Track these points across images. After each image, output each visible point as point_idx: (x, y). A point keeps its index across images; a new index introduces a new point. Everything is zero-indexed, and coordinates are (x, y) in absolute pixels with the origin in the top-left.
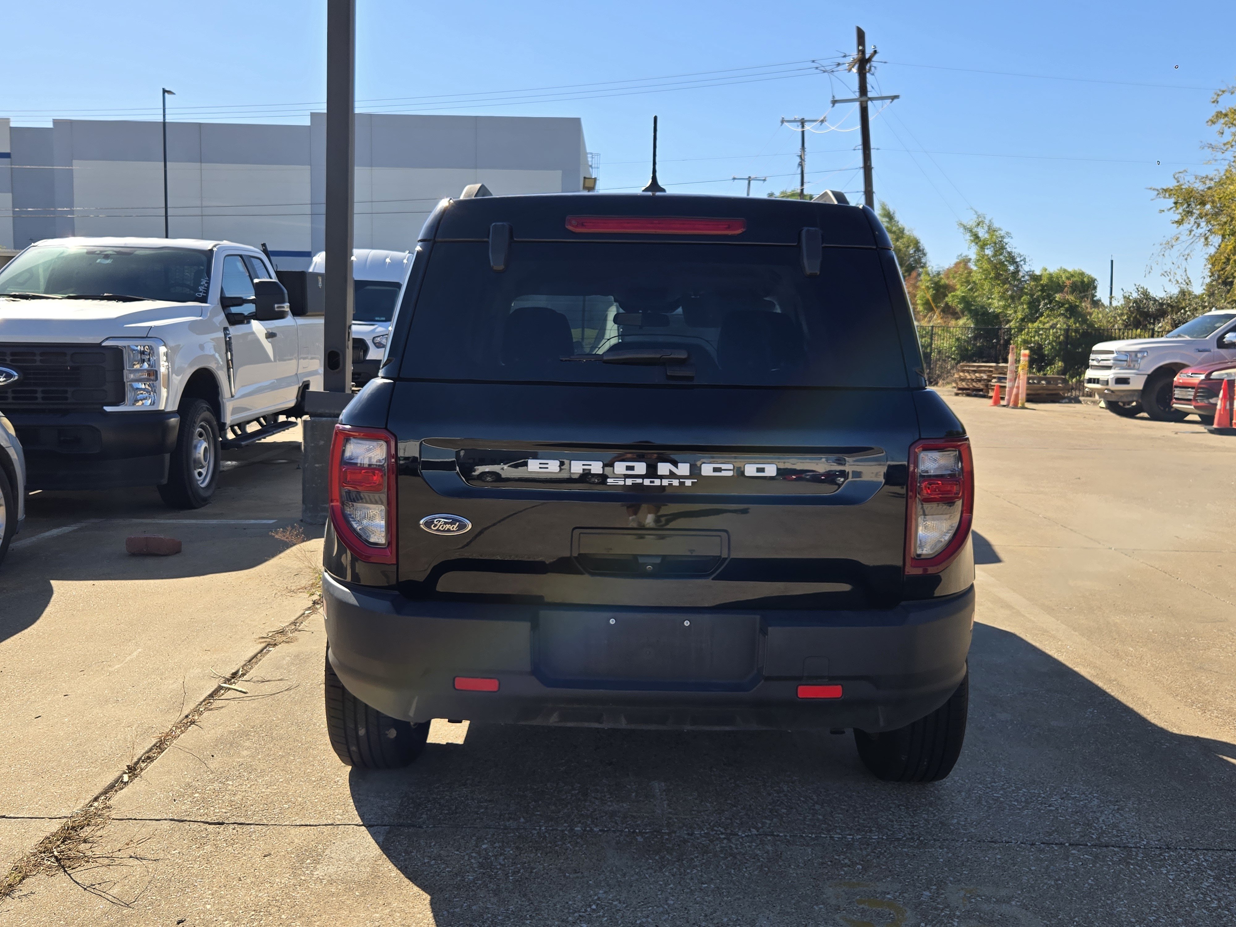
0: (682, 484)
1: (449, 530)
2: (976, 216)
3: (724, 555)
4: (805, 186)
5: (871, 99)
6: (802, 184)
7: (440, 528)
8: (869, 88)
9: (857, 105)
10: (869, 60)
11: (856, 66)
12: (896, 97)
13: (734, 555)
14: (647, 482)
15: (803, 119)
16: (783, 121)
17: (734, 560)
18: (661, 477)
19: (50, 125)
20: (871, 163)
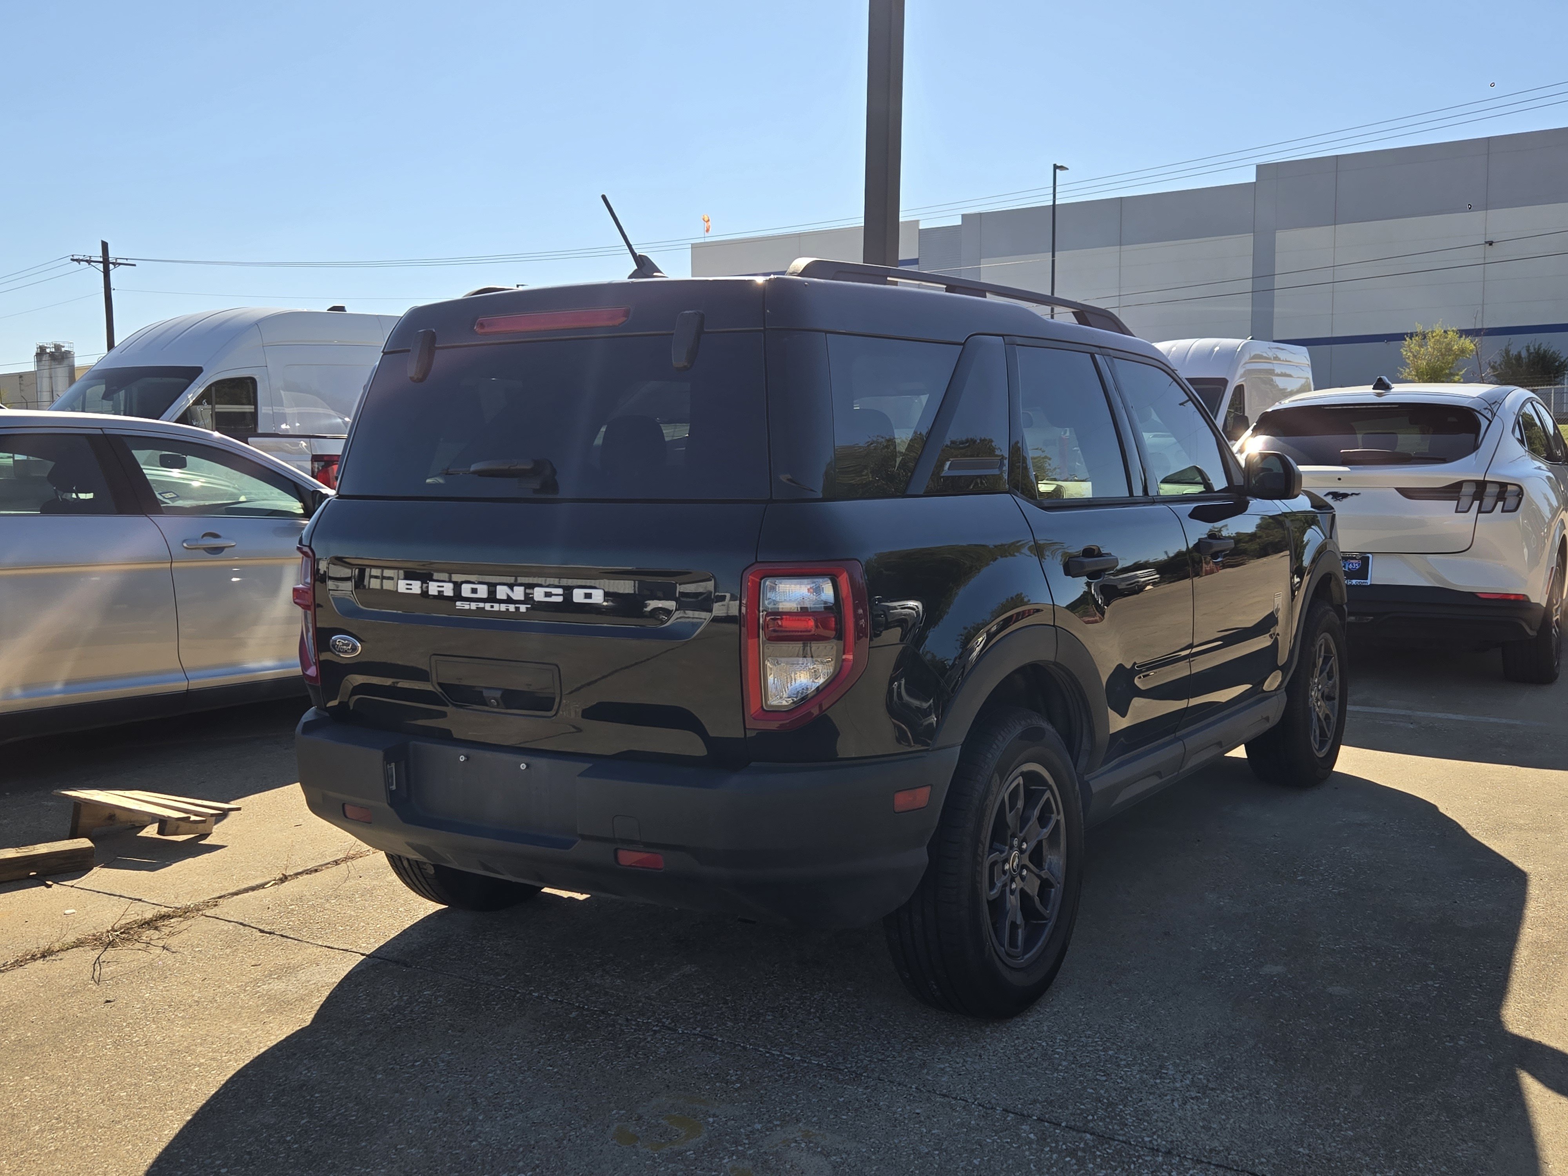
1: (346, 652)
7: (341, 649)
18: (500, 602)
19: (958, 222)
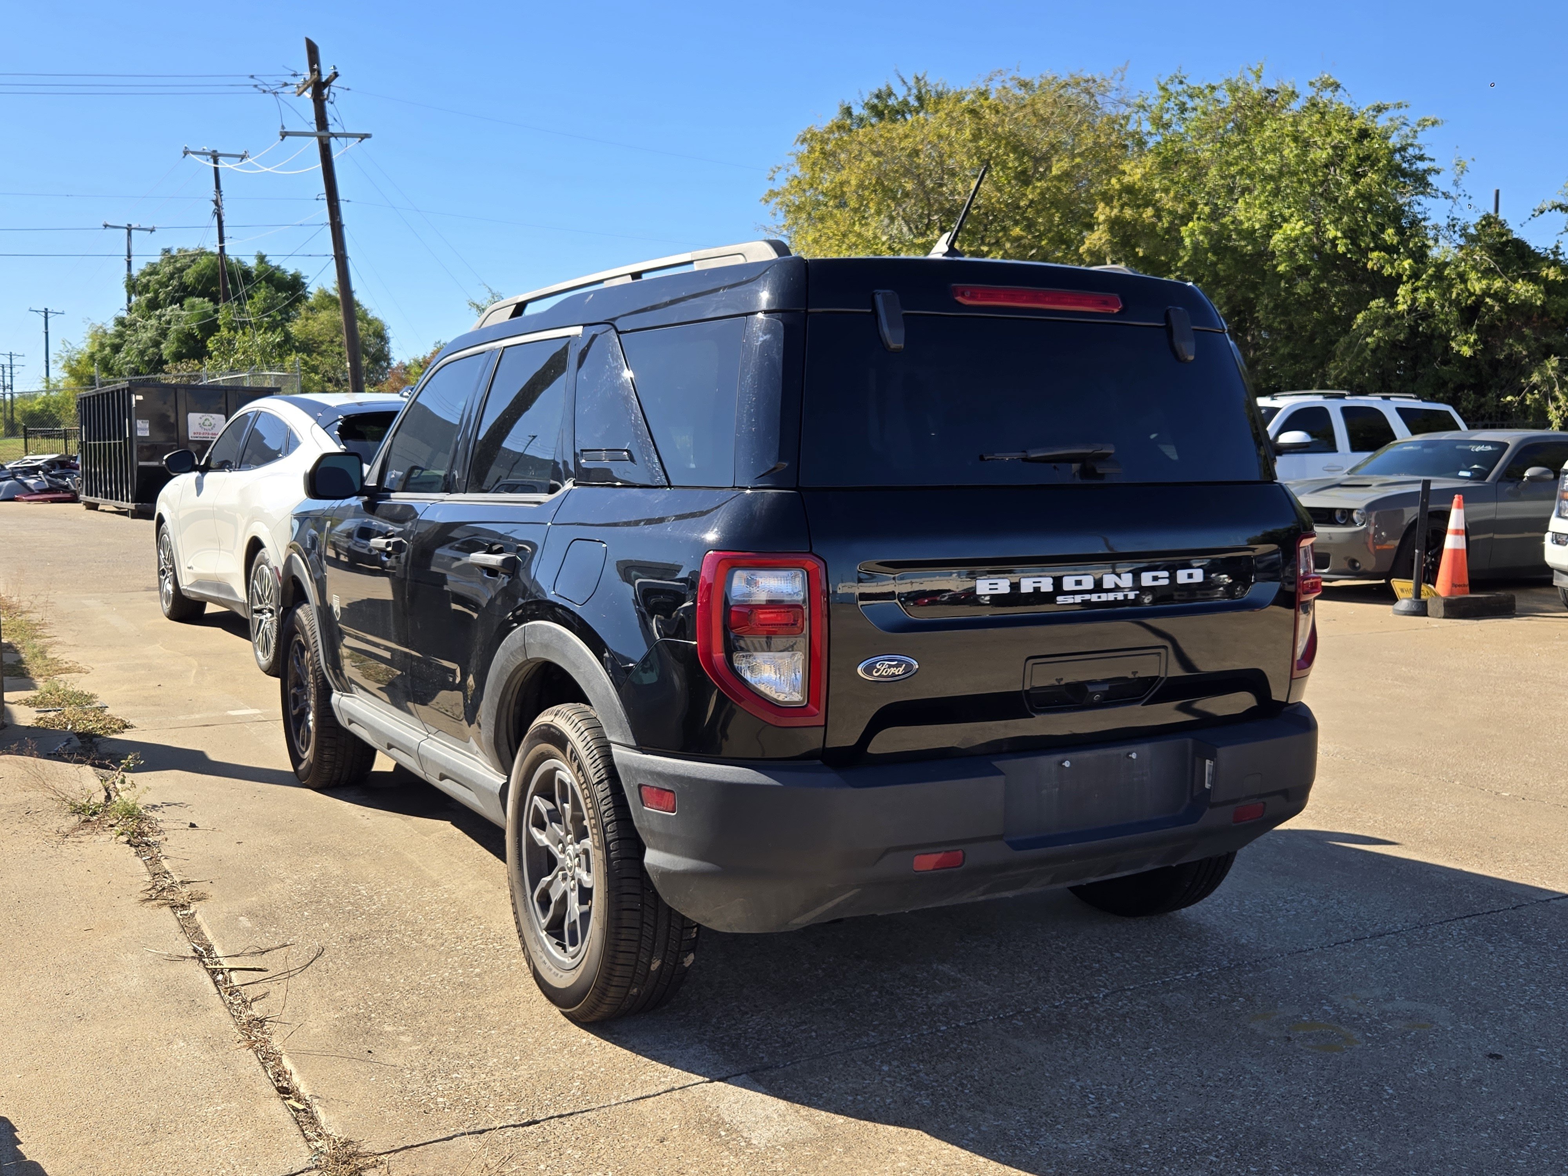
0: (1126, 596)
1: (894, 675)
2: (490, 294)
3: (1162, 675)
4: (227, 243)
5: (333, 135)
6: (221, 239)
7: (884, 673)
8: (330, 120)
9: (315, 140)
10: (327, 83)
11: (310, 90)
12: (367, 136)
13: (1169, 676)
14: (1094, 598)
15: (215, 151)
16: (186, 153)
17: (1169, 678)
18: (1108, 591)
20: (340, 219)
